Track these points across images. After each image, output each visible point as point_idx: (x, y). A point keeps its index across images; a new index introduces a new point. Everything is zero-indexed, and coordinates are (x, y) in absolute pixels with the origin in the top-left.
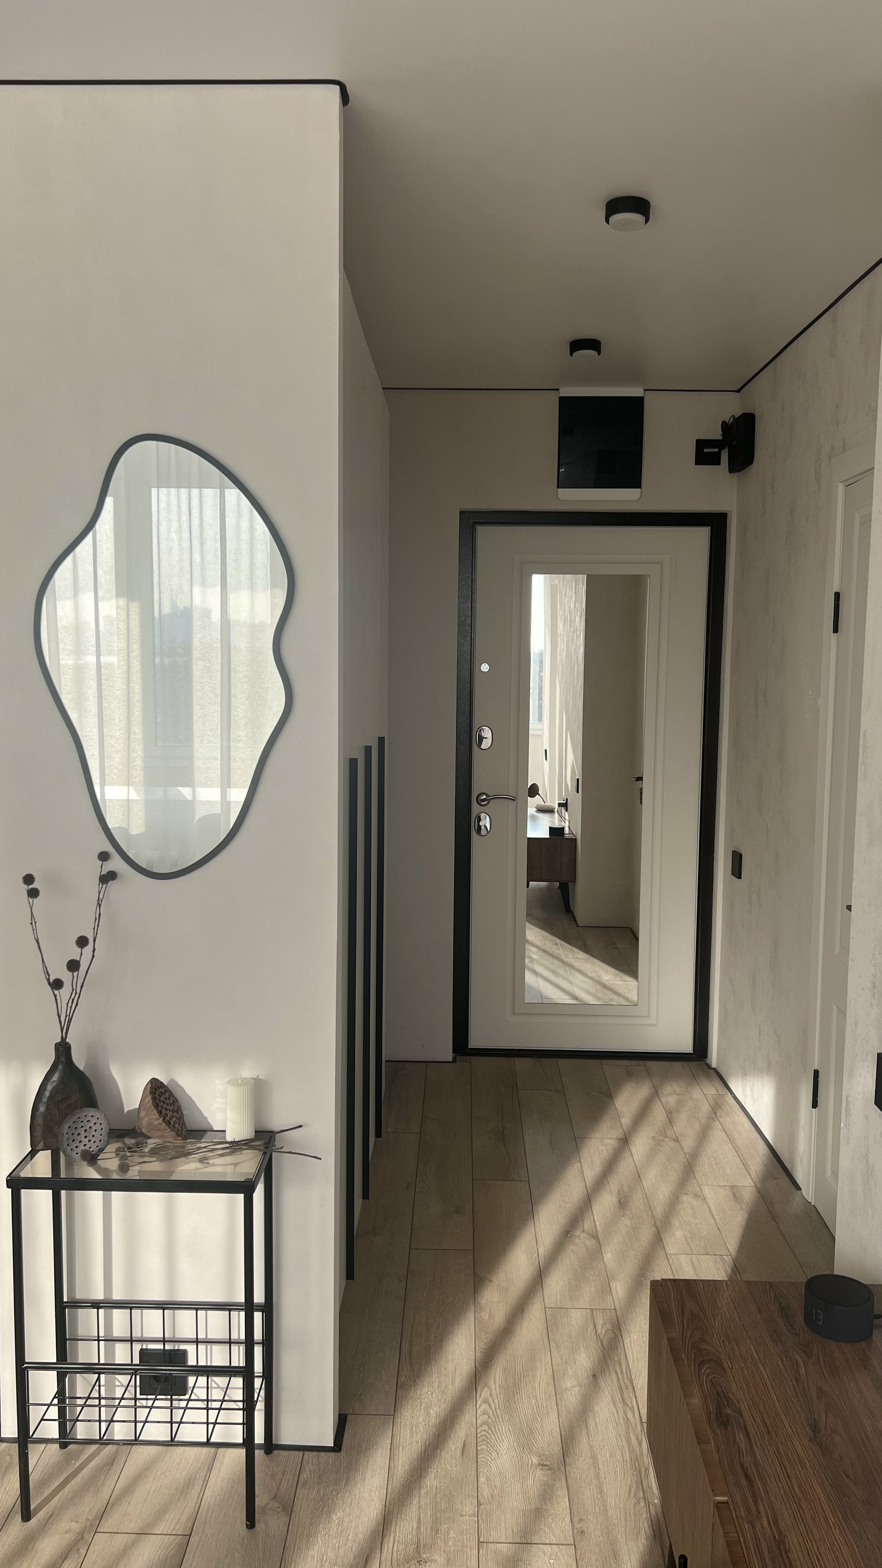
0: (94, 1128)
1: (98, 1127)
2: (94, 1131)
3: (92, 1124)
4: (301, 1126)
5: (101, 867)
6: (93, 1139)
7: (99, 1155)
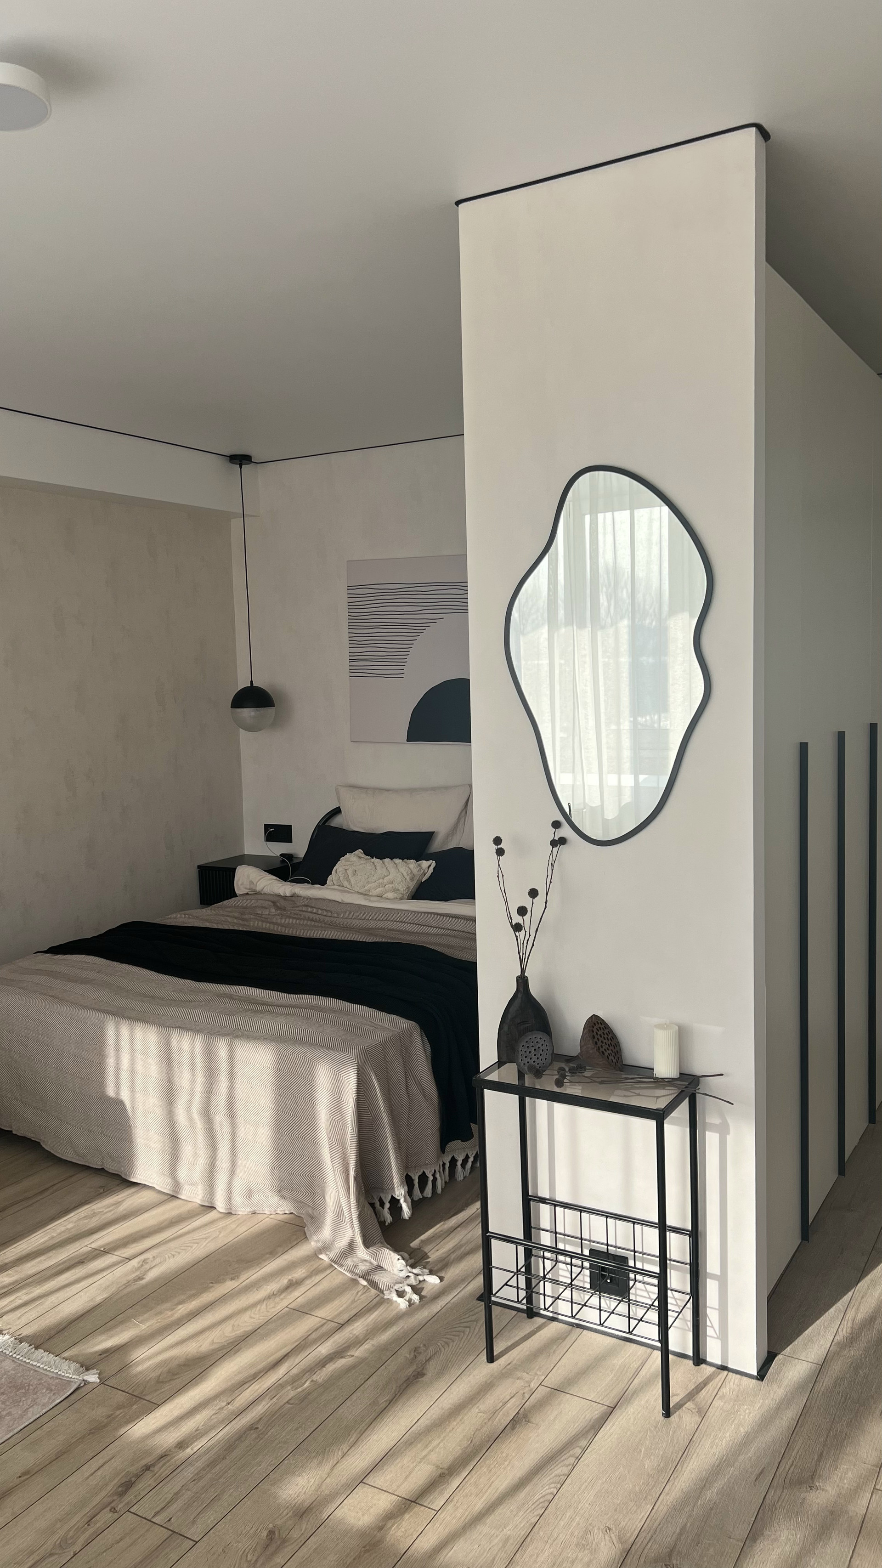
0: (541, 1048)
1: (544, 1047)
2: (541, 1051)
3: (540, 1045)
4: (722, 1075)
5: (554, 833)
6: (540, 1058)
7: (545, 1070)
